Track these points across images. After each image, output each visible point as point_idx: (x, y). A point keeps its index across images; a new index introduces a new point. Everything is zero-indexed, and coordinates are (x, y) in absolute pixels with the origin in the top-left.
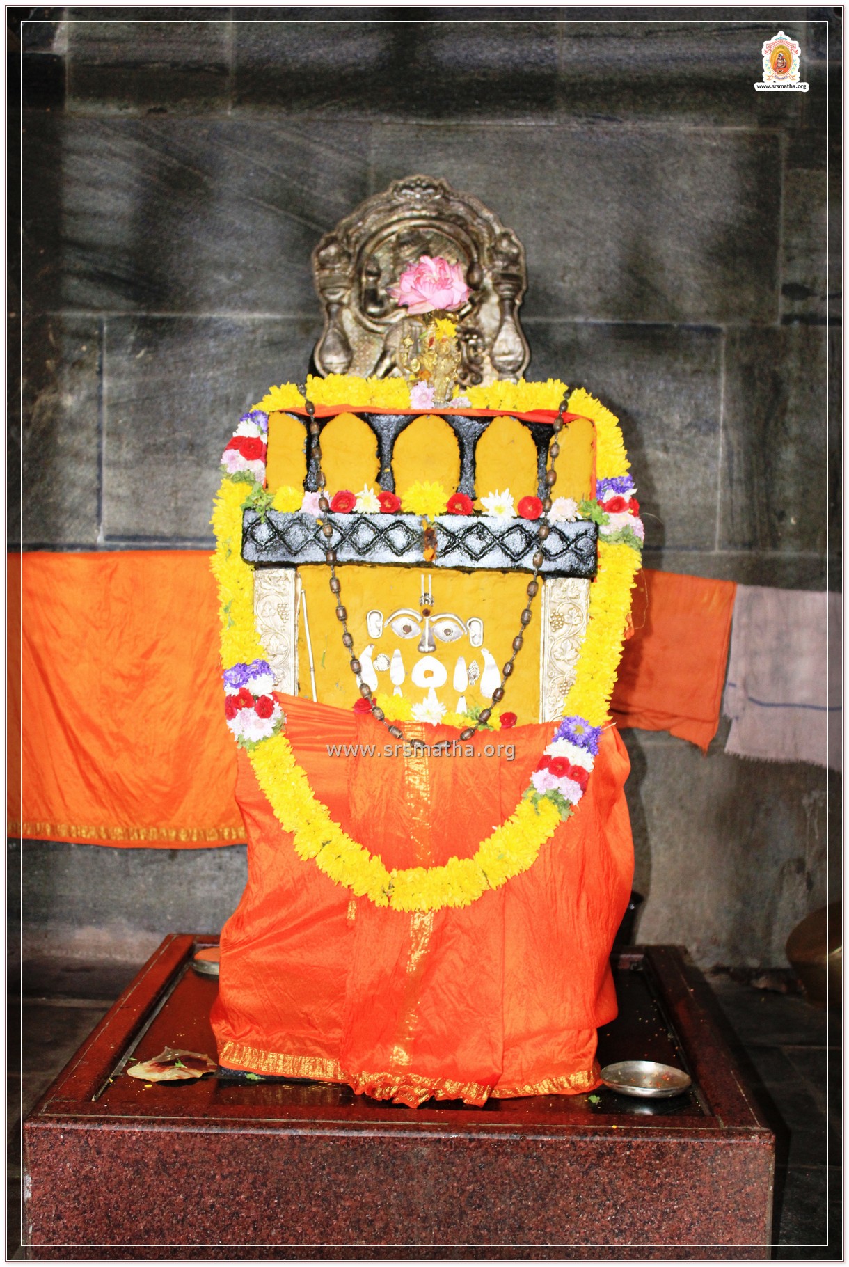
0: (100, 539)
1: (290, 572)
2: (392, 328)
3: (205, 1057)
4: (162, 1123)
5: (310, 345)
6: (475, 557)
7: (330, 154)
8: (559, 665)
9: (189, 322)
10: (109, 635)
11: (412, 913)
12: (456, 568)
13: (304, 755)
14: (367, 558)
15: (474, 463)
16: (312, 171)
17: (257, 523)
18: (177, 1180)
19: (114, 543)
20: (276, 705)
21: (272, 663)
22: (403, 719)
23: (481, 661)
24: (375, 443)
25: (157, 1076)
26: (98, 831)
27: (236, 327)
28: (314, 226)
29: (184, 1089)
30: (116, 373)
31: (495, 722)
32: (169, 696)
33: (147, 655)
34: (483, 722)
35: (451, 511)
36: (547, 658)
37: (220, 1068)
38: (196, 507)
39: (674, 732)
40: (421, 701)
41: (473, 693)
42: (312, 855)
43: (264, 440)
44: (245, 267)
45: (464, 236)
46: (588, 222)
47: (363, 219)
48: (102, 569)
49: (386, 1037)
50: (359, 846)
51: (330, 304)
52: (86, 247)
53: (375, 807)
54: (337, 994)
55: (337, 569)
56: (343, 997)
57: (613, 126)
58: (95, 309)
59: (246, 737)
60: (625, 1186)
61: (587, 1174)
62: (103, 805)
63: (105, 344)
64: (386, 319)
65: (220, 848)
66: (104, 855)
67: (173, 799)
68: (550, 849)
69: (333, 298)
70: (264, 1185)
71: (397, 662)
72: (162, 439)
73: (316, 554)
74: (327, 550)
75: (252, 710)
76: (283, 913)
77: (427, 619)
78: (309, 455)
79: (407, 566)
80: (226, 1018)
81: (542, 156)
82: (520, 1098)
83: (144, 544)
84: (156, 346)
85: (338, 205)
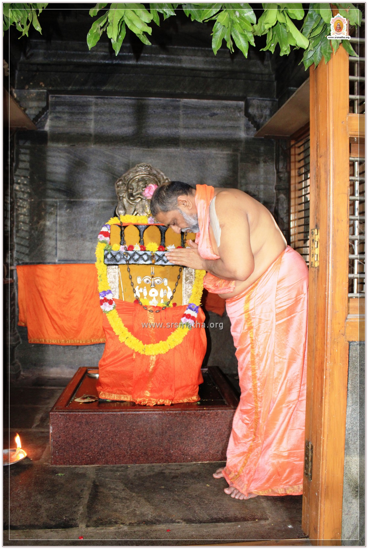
0: (57, 261)
1: (117, 267)
2: (137, 203)
3: (95, 396)
4: (87, 412)
5: (114, 208)
6: (165, 262)
7: (119, 157)
8: (188, 290)
9: (81, 202)
10: (60, 287)
11: (150, 356)
12: (161, 265)
13: (121, 314)
14: (137, 263)
15: (165, 238)
16: (115, 162)
17: (108, 254)
18: (91, 427)
19: (61, 262)
20: (113, 302)
21: (112, 291)
22: (147, 305)
23: (167, 289)
24: (139, 233)
25: (83, 401)
26: (57, 341)
27: (94, 203)
28: (115, 176)
29: (90, 404)
30: (61, 215)
31: (171, 305)
32: (77, 303)
33: (70, 292)
34: (168, 305)
35: (159, 250)
36: (184, 288)
37: (99, 399)
38: (83, 252)
39: (213, 311)
40: (151, 300)
41: (165, 298)
42: (124, 341)
43: (109, 232)
44: (96, 187)
45: (156, 179)
46: (188, 176)
47: (129, 174)
48: (58, 269)
49: (144, 389)
50: (136, 338)
51: (120, 197)
52: (53, 182)
53: (140, 328)
54: (130, 378)
55: (129, 266)
56: (132, 379)
57: (195, 151)
58: (56, 198)
59: (106, 310)
60: (208, 423)
61: (198, 420)
62: (58, 334)
63: (58, 208)
64: (135, 201)
65: (90, 345)
66: (58, 348)
67: (78, 332)
68: (186, 338)
69: (121, 195)
70: (114, 427)
71: (145, 290)
72: (73, 234)
73: (124, 262)
74: (126, 261)
75: (107, 303)
76: (116, 357)
77: (153, 279)
78: (121, 235)
79: (147, 265)
80: (101, 386)
81: (176, 159)
82: (179, 403)
83: (69, 262)
84: (72, 208)
85: (122, 171)
